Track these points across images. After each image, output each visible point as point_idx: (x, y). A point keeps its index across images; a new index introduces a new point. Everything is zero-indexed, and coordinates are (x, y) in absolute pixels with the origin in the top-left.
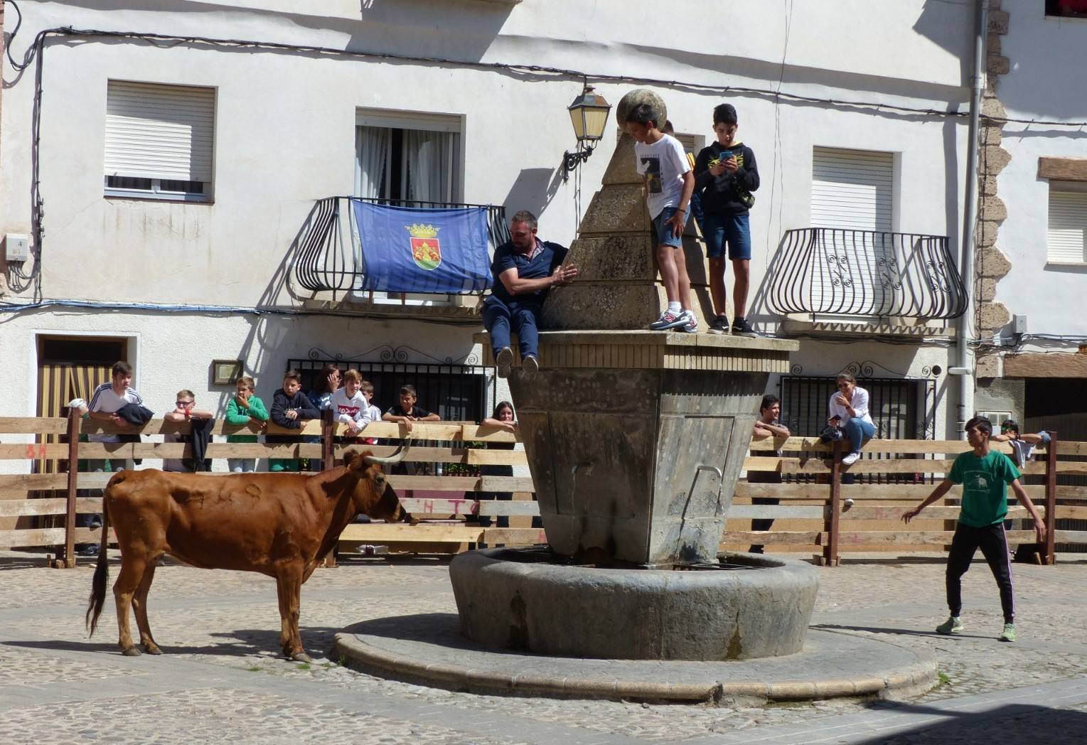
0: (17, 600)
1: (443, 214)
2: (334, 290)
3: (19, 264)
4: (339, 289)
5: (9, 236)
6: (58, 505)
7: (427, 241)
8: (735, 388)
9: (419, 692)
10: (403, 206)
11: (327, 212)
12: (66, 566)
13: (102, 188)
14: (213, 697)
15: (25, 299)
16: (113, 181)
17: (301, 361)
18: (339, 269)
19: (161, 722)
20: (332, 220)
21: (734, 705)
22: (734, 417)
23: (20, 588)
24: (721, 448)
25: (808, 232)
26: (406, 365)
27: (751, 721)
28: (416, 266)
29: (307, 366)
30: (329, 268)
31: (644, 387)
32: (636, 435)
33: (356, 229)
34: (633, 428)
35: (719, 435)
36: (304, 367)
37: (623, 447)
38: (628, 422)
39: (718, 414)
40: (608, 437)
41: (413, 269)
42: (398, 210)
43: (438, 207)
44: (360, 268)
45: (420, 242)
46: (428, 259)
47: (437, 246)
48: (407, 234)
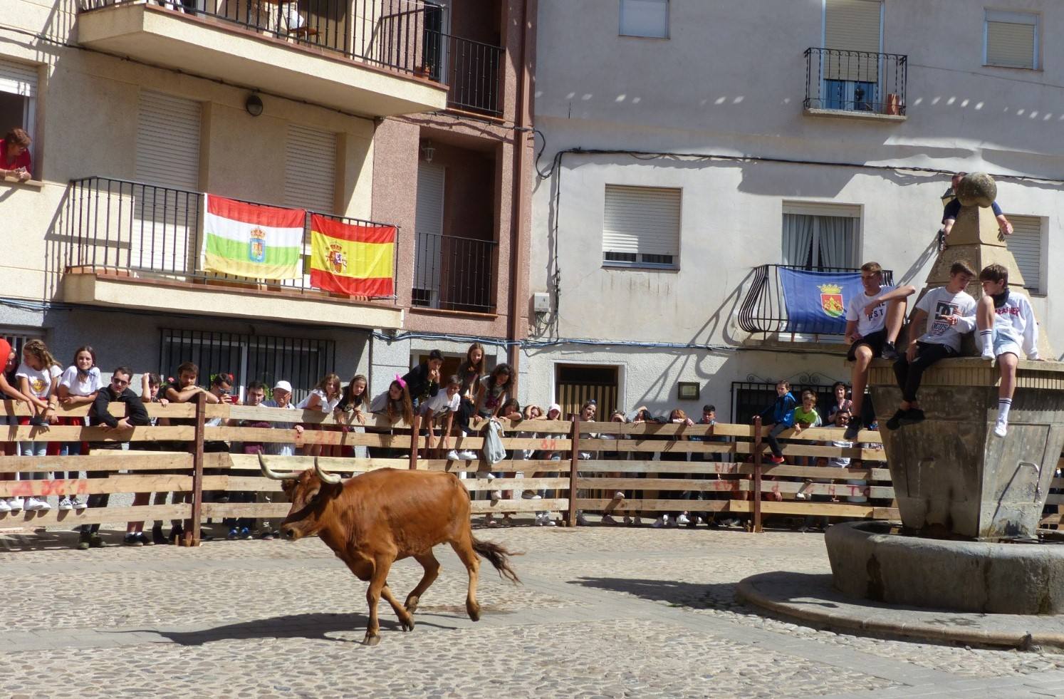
0: (525, 548)
1: (846, 277)
2: (765, 331)
3: (542, 313)
4: (768, 331)
5: (537, 294)
6: (564, 482)
7: (833, 296)
8: (1051, 402)
9: (792, 629)
10: (814, 271)
11: (761, 277)
12: (568, 525)
13: (601, 260)
14: (634, 625)
15: (544, 339)
16: (609, 256)
17: (741, 383)
18: (768, 316)
19: (587, 643)
20: (763, 282)
21: (1040, 651)
22: (1049, 425)
23: (530, 540)
24: (1039, 449)
26: (818, 387)
27: (1052, 665)
28: (824, 314)
29: (745, 387)
30: (761, 316)
31: (974, 400)
32: (968, 437)
33: (780, 288)
34: (966, 432)
35: (1037, 438)
36: (744, 388)
37: (959, 447)
38: (962, 427)
39: (1036, 422)
40: (947, 439)
41: (822, 316)
42: (812, 274)
43: (842, 272)
44: (784, 316)
45: (828, 297)
46: (833, 309)
47: (840, 300)
48: (819, 291)
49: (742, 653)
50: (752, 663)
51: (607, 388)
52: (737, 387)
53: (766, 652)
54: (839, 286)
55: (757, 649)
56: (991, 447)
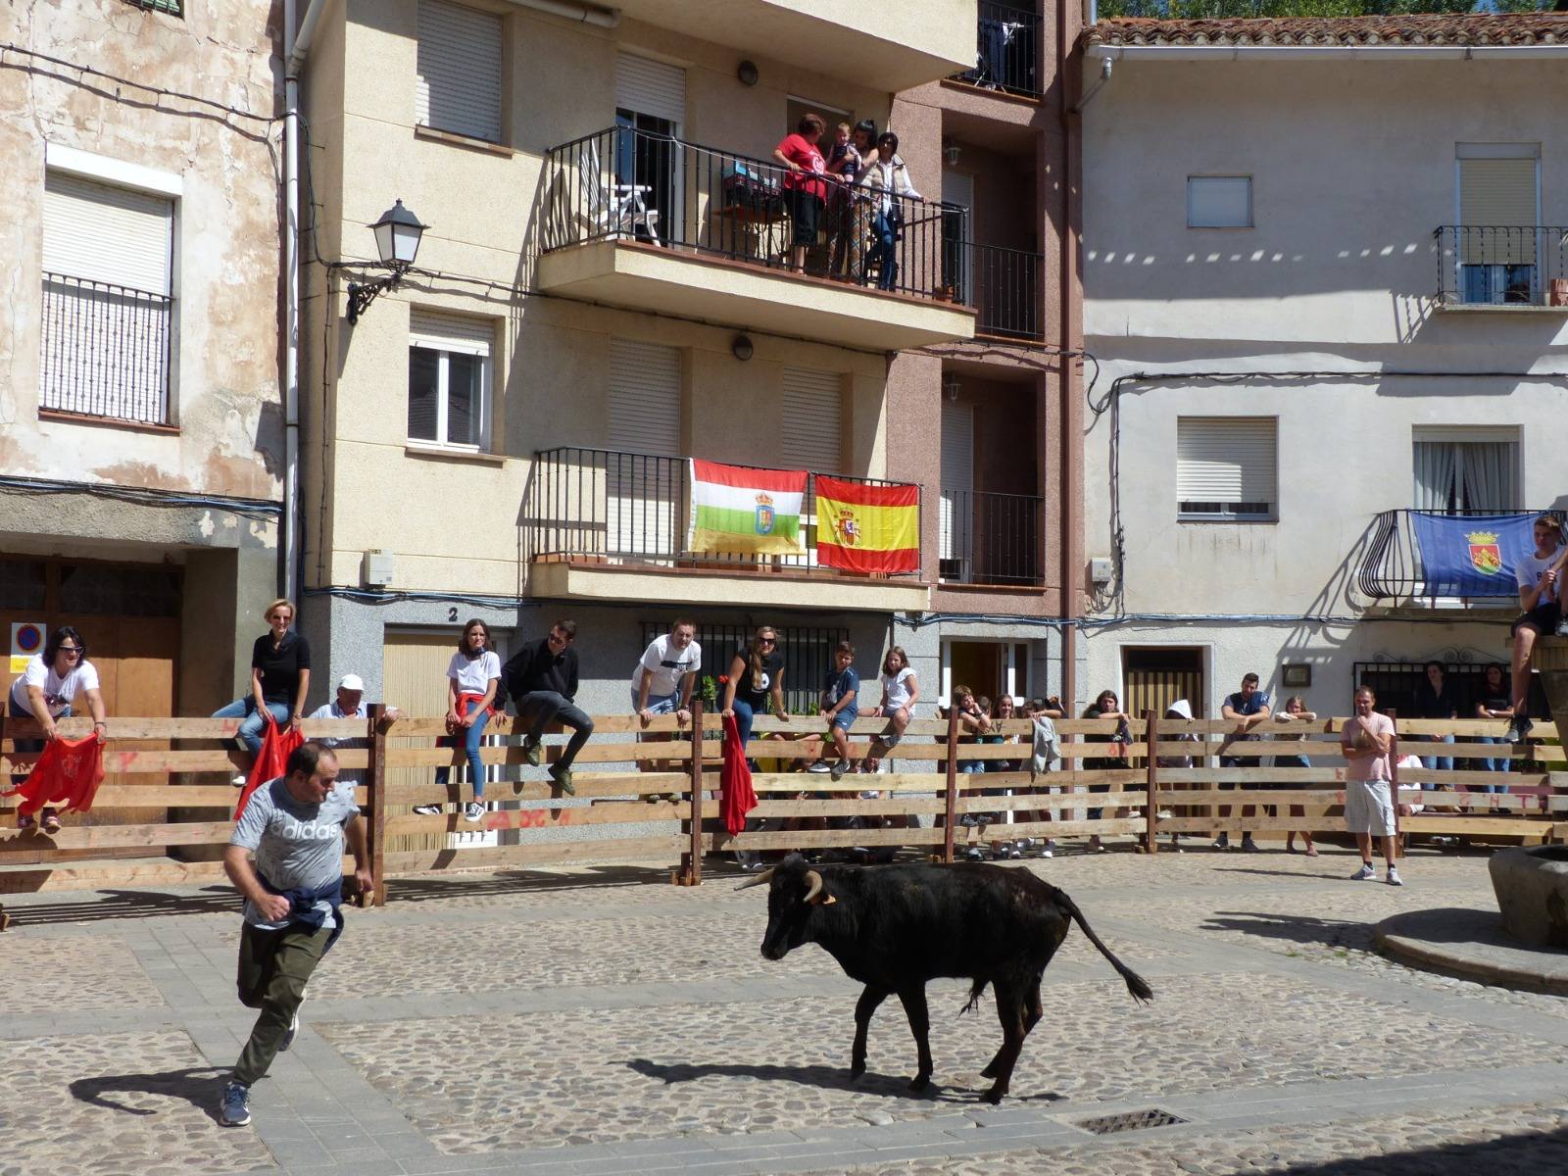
0: (1096, 882)
1: (1503, 521)
2: (1395, 596)
3: (1103, 584)
4: (1399, 595)
5: (1095, 560)
6: (1139, 798)
7: (1486, 547)
9: (1451, 984)
10: (1459, 515)
11: (1388, 525)
12: (1148, 851)
13: (1175, 513)
14: (1245, 980)
15: (1108, 615)
16: (1186, 507)
17: (1366, 664)
18: (1399, 577)
19: (1188, 1002)
20: (1391, 533)
23: (1101, 871)
26: (1470, 665)
28: (1476, 572)
29: (1372, 669)
30: (1389, 577)
33: (1414, 539)
36: (1369, 670)
41: (1473, 574)
42: (1456, 519)
43: (1497, 515)
44: (1419, 576)
45: (1479, 549)
46: (1487, 564)
47: (1496, 552)
48: (1466, 542)
49: (1387, 1015)
50: (1401, 1027)
51: (1190, 676)
52: (1360, 669)
53: (1419, 1014)
55: (1406, 1011)
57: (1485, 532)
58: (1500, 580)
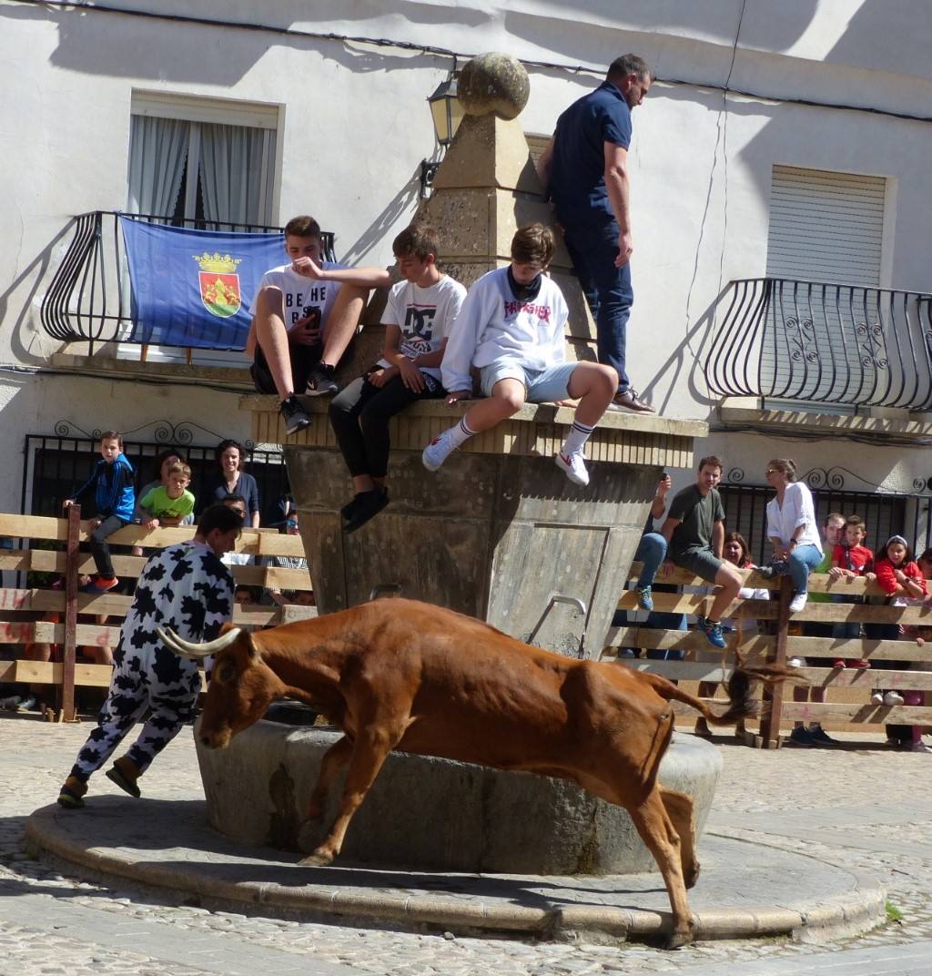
2: (91, 340)
4: (97, 339)
7: (221, 277)
10: (188, 226)
11: (87, 232)
17: (44, 438)
18: (98, 311)
20: (91, 245)
22: (608, 529)
24: (588, 573)
25: (760, 284)
28: (205, 311)
29: (52, 445)
30: (85, 310)
31: (475, 479)
32: (463, 548)
33: (123, 257)
34: (458, 538)
35: (585, 553)
36: (48, 447)
37: (444, 565)
38: (452, 529)
39: (585, 522)
40: (423, 549)
41: (201, 315)
42: (183, 232)
43: (241, 231)
44: (127, 313)
45: (212, 279)
46: (221, 302)
47: (236, 287)
48: (195, 266)
49: (33, 947)
50: (51, 965)
52: (35, 445)
53: (78, 945)
54: (233, 256)
55: (61, 940)
56: (502, 568)
57: (223, 254)
58: (237, 326)
